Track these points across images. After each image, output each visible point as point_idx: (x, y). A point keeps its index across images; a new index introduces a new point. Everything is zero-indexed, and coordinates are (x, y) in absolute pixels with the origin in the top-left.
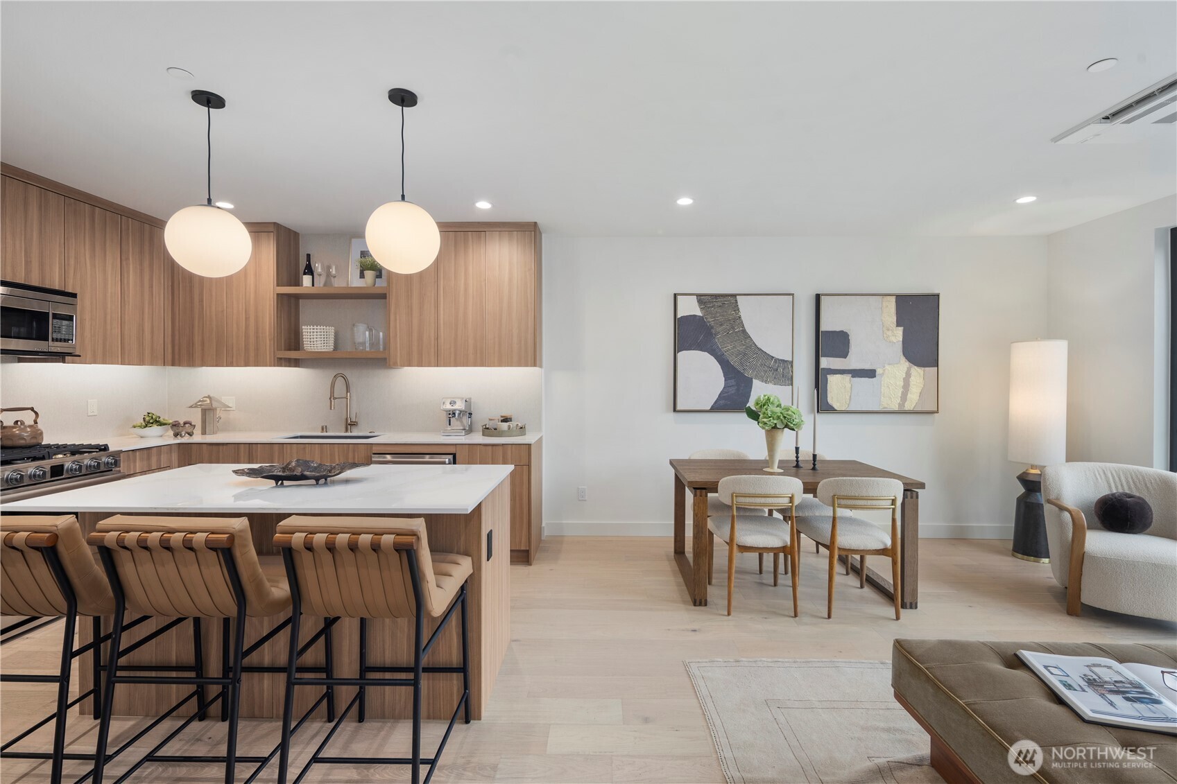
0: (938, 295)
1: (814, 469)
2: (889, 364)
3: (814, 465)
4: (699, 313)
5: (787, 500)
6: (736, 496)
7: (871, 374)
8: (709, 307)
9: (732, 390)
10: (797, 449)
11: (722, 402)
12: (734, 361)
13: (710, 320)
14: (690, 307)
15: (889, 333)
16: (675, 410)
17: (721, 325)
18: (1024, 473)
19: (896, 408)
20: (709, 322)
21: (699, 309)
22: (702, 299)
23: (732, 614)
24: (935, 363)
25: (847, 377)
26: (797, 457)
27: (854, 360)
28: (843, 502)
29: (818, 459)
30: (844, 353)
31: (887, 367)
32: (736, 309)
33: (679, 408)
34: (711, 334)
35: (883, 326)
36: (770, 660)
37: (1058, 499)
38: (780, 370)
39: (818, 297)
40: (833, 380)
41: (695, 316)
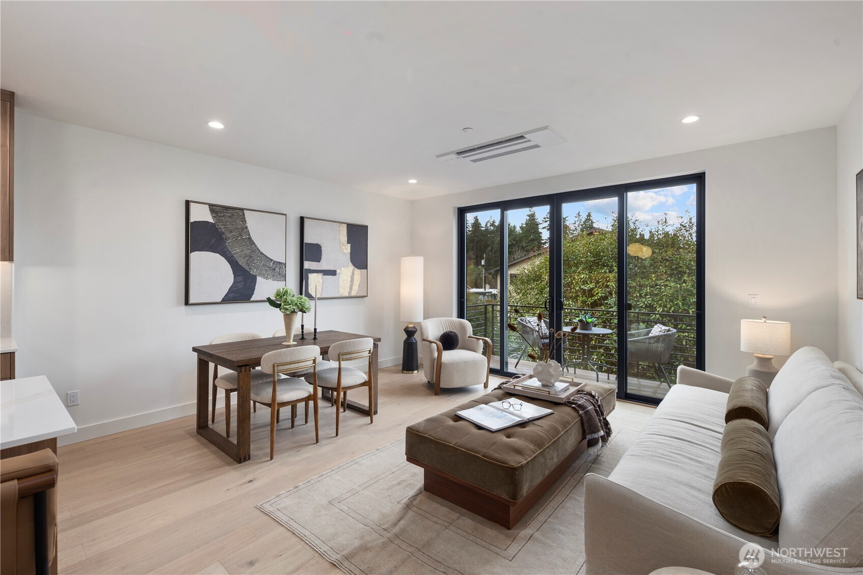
0: (366, 227)
1: (315, 338)
2: (343, 267)
3: (315, 335)
4: (211, 220)
5: (312, 362)
6: (277, 366)
7: (333, 273)
8: (220, 216)
9: (240, 285)
10: (302, 326)
11: (231, 295)
12: (242, 262)
13: (221, 227)
14: (201, 214)
15: (344, 247)
16: (187, 303)
17: (231, 232)
18: (407, 327)
19: (347, 295)
20: (220, 228)
21: (211, 217)
22: (214, 209)
23: (274, 457)
24: (366, 268)
25: (320, 275)
26: (302, 332)
27: (324, 265)
28: (345, 357)
29: (317, 331)
30: (318, 259)
31: (343, 269)
32: (244, 220)
33: (191, 301)
34: (222, 239)
35: (340, 242)
36: (317, 477)
37: (427, 338)
38: (277, 269)
39: (302, 219)
40: (312, 277)
41: (207, 222)
